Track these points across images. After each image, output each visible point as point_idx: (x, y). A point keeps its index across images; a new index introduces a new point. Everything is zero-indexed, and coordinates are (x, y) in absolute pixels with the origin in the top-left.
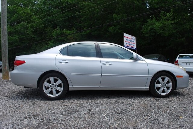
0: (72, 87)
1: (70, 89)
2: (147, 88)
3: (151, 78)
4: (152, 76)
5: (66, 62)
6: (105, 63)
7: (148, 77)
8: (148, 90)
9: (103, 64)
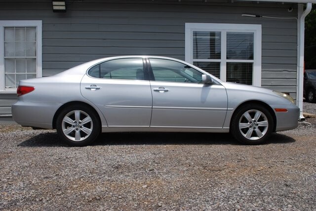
0: (106, 127)
1: (103, 131)
2: (226, 128)
3: (233, 112)
4: (233, 109)
5: (97, 89)
6: (158, 89)
7: (227, 110)
8: (228, 131)
9: (155, 91)
